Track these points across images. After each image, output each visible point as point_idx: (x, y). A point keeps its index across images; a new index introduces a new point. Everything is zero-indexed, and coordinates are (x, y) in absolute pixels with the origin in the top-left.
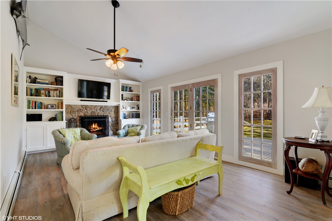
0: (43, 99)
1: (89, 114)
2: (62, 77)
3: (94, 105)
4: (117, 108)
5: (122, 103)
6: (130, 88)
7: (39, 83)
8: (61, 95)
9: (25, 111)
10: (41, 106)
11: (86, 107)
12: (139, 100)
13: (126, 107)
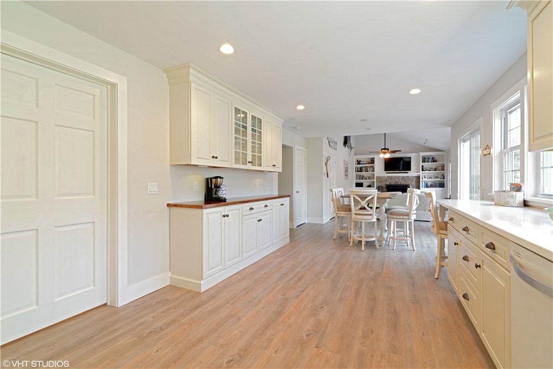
0: (363, 173)
1: (393, 183)
2: (374, 158)
3: (398, 176)
4: (419, 177)
5: (421, 173)
6: (433, 158)
7: (361, 164)
8: (373, 171)
9: (355, 181)
10: (363, 178)
11: (391, 178)
12: (444, 170)
13: (426, 177)
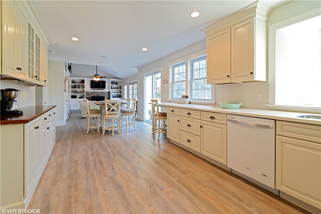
0: (77, 89)
1: (96, 95)
2: (84, 80)
3: (98, 91)
4: (109, 92)
5: (111, 90)
6: (116, 82)
7: (75, 83)
8: (84, 88)
9: (71, 94)
10: (76, 92)
11: (94, 92)
12: (121, 89)
13: (113, 92)
